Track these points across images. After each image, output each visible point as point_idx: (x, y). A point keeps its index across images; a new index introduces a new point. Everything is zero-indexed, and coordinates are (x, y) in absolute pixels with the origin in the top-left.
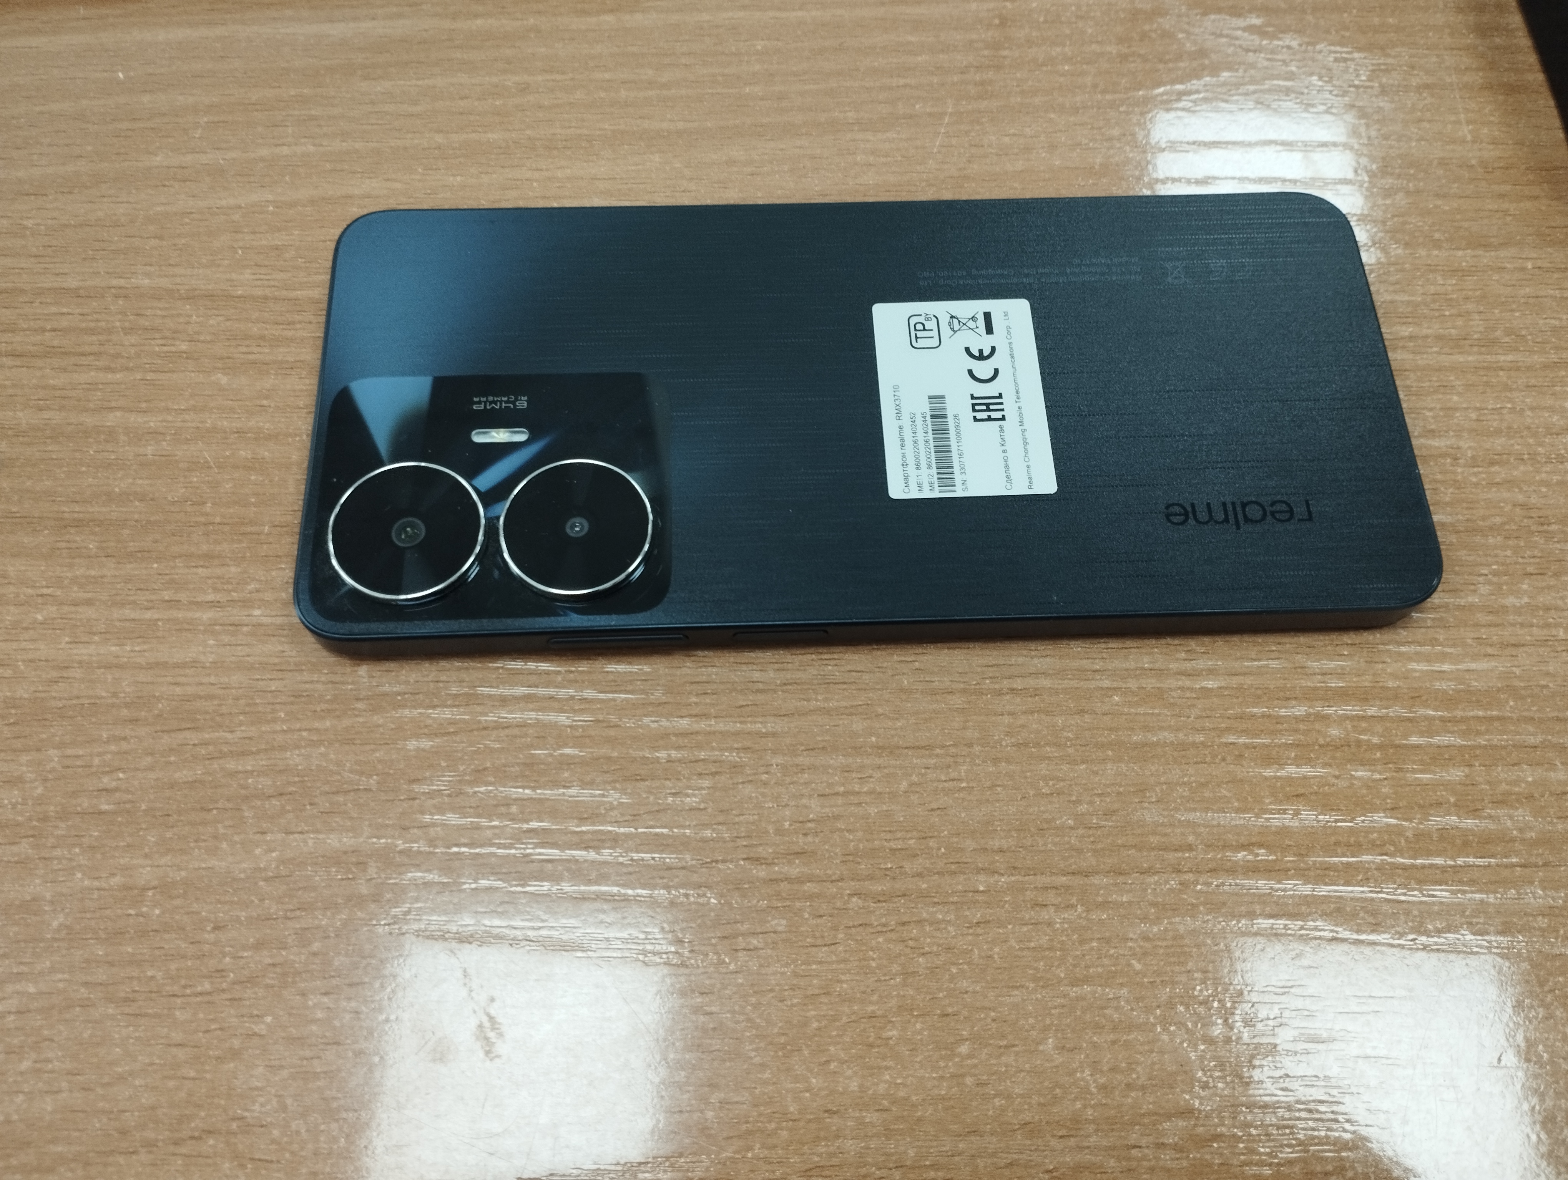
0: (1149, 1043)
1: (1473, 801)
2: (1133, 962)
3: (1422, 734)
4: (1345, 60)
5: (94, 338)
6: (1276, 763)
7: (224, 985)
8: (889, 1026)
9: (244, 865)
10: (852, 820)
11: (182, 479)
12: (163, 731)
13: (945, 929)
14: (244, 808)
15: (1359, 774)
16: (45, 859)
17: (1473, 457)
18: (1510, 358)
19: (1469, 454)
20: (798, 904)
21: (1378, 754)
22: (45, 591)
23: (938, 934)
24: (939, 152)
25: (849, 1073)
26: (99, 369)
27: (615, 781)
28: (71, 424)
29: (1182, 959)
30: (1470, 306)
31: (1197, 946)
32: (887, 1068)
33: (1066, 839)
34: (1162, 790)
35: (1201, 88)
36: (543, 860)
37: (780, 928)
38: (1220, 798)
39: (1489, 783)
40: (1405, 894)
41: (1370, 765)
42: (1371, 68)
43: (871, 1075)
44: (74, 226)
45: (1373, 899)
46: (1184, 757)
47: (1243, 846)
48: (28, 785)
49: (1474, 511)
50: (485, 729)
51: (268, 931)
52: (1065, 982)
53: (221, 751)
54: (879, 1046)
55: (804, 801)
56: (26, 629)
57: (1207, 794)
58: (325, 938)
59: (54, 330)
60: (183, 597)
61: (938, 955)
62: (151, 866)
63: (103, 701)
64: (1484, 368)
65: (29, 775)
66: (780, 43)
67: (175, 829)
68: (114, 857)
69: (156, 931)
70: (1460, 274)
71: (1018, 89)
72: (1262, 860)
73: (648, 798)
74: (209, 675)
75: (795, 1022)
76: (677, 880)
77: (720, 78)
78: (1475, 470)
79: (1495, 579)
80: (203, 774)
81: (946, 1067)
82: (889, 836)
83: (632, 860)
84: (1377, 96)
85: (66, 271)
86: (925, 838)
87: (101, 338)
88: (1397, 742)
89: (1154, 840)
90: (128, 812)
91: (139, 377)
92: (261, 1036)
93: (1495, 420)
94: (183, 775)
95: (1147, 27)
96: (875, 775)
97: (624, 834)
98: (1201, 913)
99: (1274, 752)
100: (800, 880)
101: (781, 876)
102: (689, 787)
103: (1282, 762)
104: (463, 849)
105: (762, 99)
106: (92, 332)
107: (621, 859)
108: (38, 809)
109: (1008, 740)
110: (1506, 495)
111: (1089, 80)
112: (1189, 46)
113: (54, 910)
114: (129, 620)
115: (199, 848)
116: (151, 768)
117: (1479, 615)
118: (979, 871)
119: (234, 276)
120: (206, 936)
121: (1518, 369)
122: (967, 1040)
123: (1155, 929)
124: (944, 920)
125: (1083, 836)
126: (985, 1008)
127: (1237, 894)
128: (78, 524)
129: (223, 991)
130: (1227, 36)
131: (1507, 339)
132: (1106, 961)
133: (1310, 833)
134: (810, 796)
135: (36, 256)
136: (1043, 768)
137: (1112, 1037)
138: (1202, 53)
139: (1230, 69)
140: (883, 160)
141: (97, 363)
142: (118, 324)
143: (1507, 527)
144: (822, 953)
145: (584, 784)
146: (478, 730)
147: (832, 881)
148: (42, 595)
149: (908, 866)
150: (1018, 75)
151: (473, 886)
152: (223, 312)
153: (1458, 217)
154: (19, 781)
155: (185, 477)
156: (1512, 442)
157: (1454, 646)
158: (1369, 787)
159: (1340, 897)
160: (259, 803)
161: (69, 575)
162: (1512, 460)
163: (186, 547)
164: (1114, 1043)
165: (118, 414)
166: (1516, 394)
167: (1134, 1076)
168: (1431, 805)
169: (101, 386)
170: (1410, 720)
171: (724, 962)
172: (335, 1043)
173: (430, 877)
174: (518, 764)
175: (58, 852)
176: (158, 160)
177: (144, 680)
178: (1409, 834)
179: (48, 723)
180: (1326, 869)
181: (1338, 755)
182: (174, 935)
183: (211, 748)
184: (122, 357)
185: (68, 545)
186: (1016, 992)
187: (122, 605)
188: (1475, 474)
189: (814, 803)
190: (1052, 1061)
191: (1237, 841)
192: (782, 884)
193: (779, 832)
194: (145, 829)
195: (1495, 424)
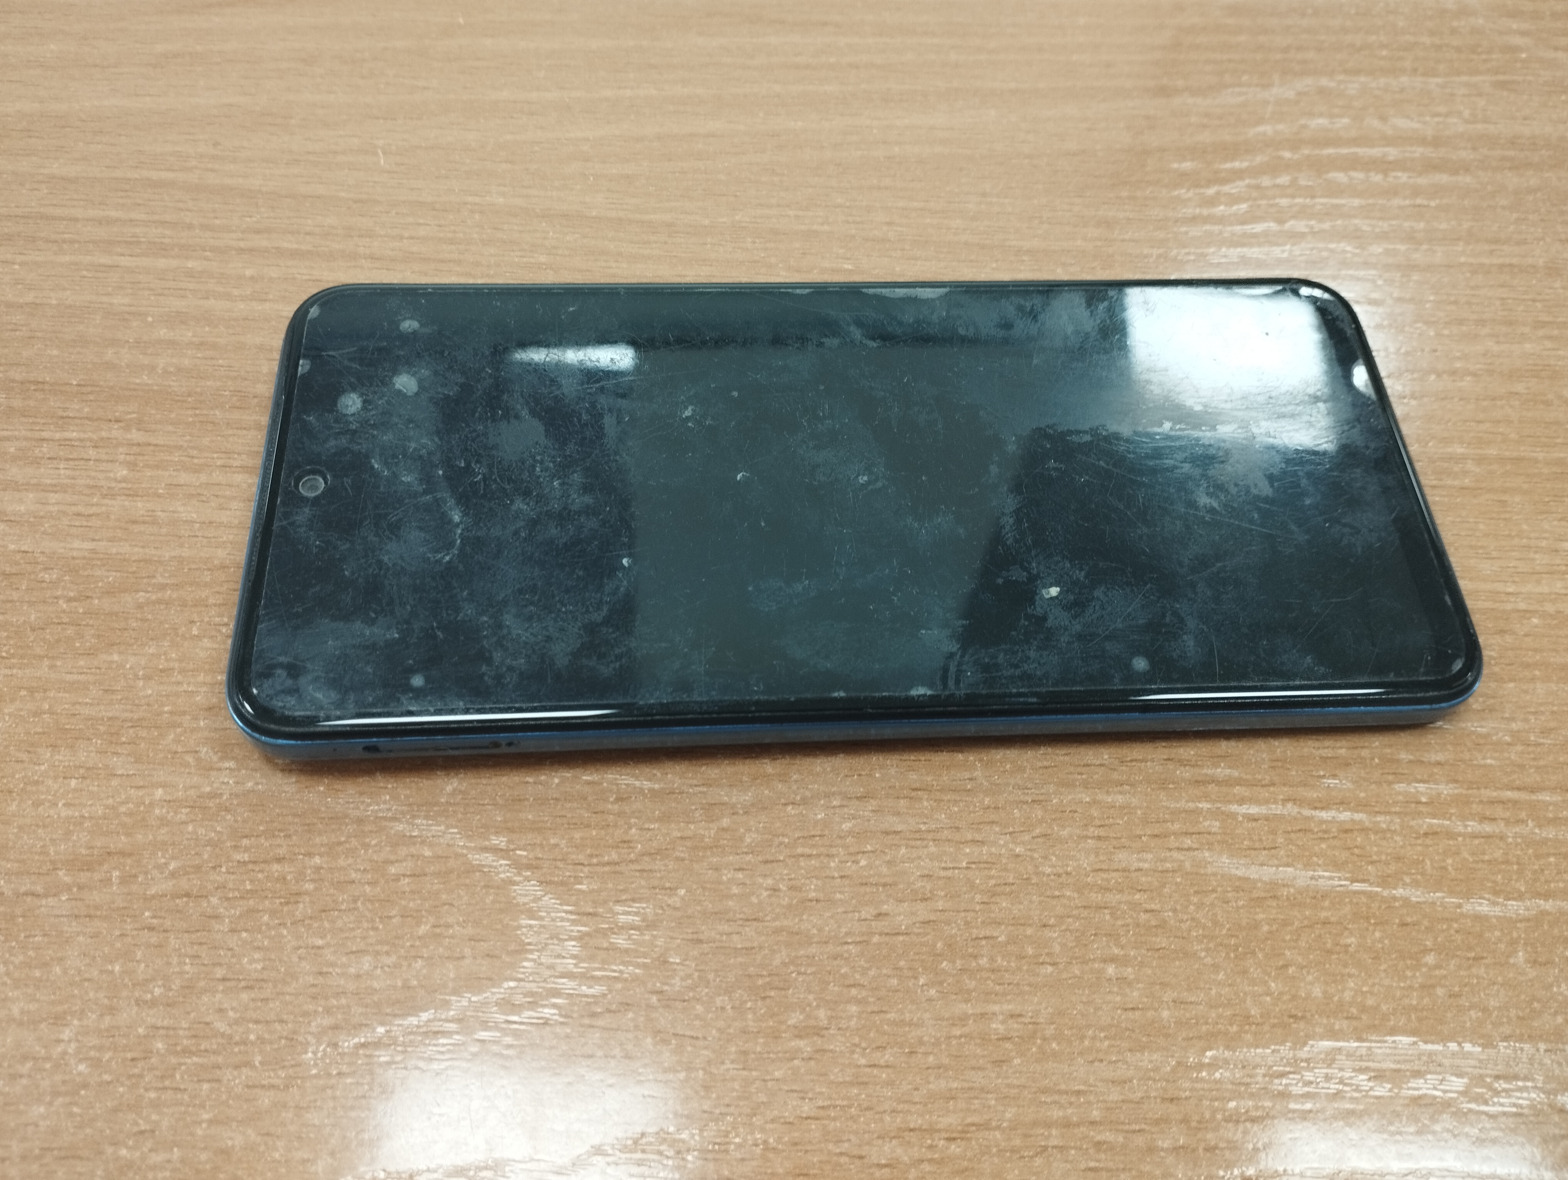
8: (1346, 933)
23: (1384, 843)
37: (1213, 830)
43: (1335, 982)
54: (1339, 953)
120: (610, 806)
122: (1431, 950)
192: (1210, 787)
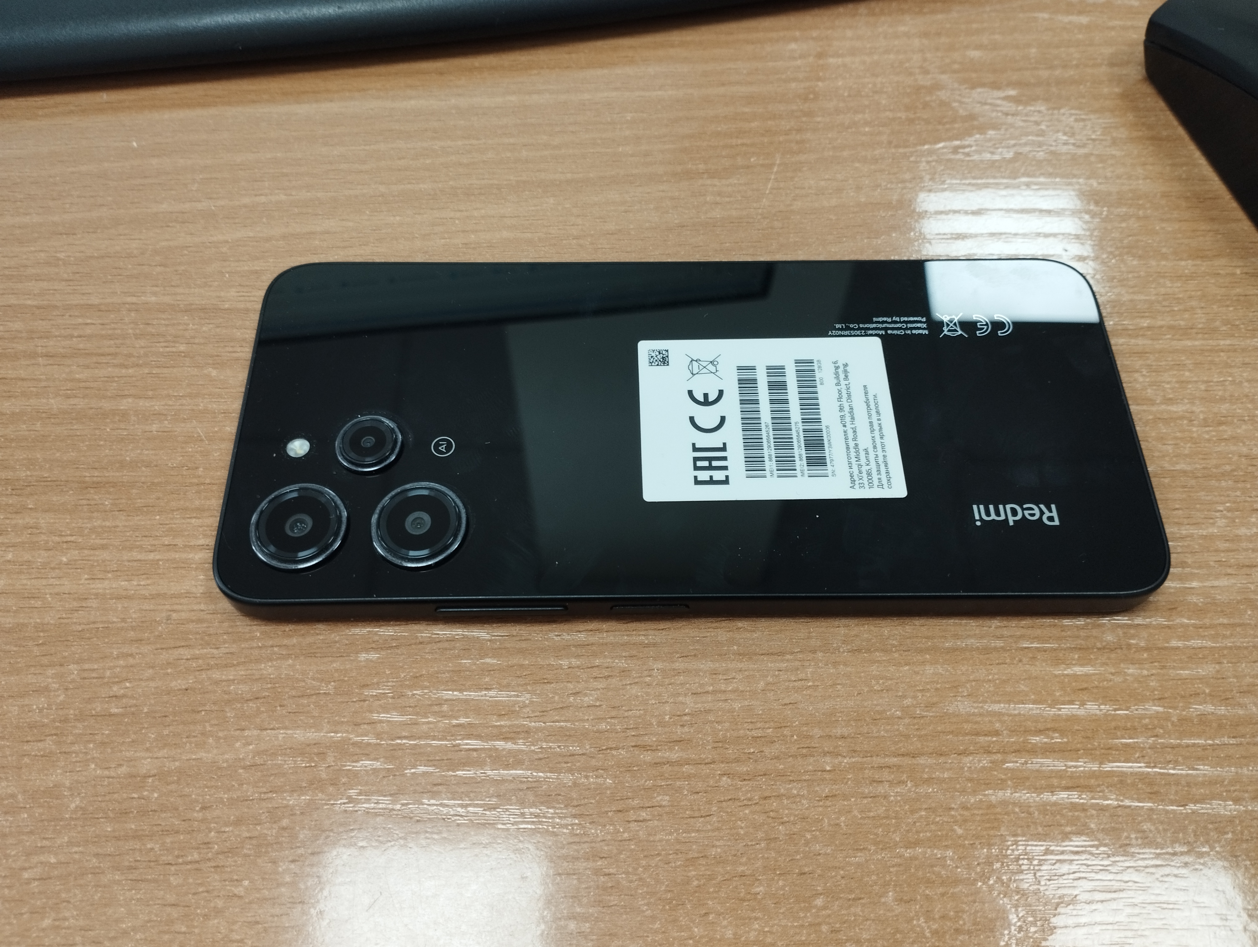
0: (972, 894)
1: (1224, 692)
2: (956, 827)
3: (1180, 638)
4: (1083, 120)
5: (112, 342)
6: (1063, 663)
7: (210, 855)
9: (226, 756)
10: (720, 713)
11: (179, 450)
12: (162, 649)
13: (800, 802)
14: (227, 710)
15: (1131, 671)
16: (65, 753)
17: (1205, 419)
18: (1228, 342)
19: (1201, 416)
20: (678, 783)
21: (1145, 655)
22: (69, 539)
24: (770, 193)
25: (725, 923)
26: (115, 366)
27: (526, 684)
28: (91, 408)
29: (996, 824)
30: (1194, 303)
31: (1007, 814)
32: (756, 919)
33: (896, 727)
34: (972, 686)
35: (972, 143)
36: (469, 750)
38: (1020, 692)
39: (1236, 677)
40: (1174, 769)
41: (1140, 663)
42: (1104, 125)
44: (98, 258)
45: (1148, 773)
46: (988, 659)
47: (1040, 731)
48: (52, 694)
49: (1208, 461)
50: (421, 643)
51: (246, 810)
52: (901, 844)
53: (208, 665)
55: (681, 698)
56: (53, 569)
57: (1009, 689)
58: (292, 815)
59: (80, 336)
60: (179, 542)
61: (795, 824)
62: (151, 758)
63: (114, 625)
64: (1207, 350)
65: (54, 685)
66: (645, 115)
67: (171, 728)
68: (121, 751)
69: (155, 811)
70: (1184, 279)
71: (830, 146)
72: (1055, 742)
73: (553, 697)
74: (200, 603)
75: (679, 881)
76: (578, 764)
77: (599, 141)
78: (1207, 429)
79: (1229, 514)
80: (194, 682)
81: (805, 917)
82: (751, 726)
83: (541, 748)
84: (1110, 146)
85: (90, 291)
86: (781, 727)
87: (118, 342)
88: (1160, 646)
89: (967, 727)
90: (133, 714)
91: (146, 371)
92: (240, 897)
93: (1220, 390)
94: (178, 684)
95: (928, 99)
96: (737, 676)
97: (534, 727)
98: (1009, 786)
99: (1061, 655)
100: (680, 763)
101: (664, 760)
102: (587, 688)
103: (1068, 662)
104: (404, 741)
105: (632, 156)
106: (110, 337)
107: (533, 748)
108: (61, 712)
109: (845, 647)
110: (1233, 448)
111: (884, 138)
112: (962, 112)
113: (72, 795)
114: (135, 561)
115: (191, 743)
116: (152, 679)
117: (1218, 543)
118: (825, 754)
119: (222, 294)
121: (1235, 351)
123: (972, 801)
124: (799, 795)
125: (909, 725)
126: (836, 868)
127: (1037, 771)
128: (97, 486)
129: (209, 860)
130: (991, 104)
131: (1224, 328)
132: (933, 827)
133: (1094, 719)
134: (686, 695)
135: (67, 280)
136: (874, 670)
137: (941, 890)
138: (972, 117)
139: (994, 128)
140: (727, 199)
141: (115, 361)
142: (130, 331)
143: (1236, 473)
144: (699, 823)
145: (502, 687)
146: (415, 644)
147: (706, 764)
148: (66, 542)
149: (767, 750)
150: (830, 135)
151: (413, 771)
152: (212, 321)
153: (1180, 235)
154: (44, 690)
155: (182, 448)
156: (1235, 407)
157: (1200, 567)
158: (1140, 682)
159: (1122, 772)
160: (239, 705)
161: (89, 525)
162: (1235, 421)
163: (182, 502)
164: (943, 895)
165: (130, 400)
166: (1234, 370)
167: (961, 922)
168: (1191, 695)
169: (116, 379)
170: (1169, 627)
171: (619, 832)
172: (300, 902)
173: (377, 765)
174: (448, 672)
175: (76, 748)
176: (164, 207)
177: (147, 608)
178: (1175, 719)
179: (69, 643)
180: (1110, 749)
181: (1113, 656)
182: (169, 815)
183: (200, 661)
184: (134, 357)
185: (88, 502)
186: (859, 854)
187: (131, 549)
188: (1207, 432)
189: (689, 700)
190: (893, 911)
191: (1036, 727)
193: (661, 724)
194: (147, 728)
195: (1220, 393)
